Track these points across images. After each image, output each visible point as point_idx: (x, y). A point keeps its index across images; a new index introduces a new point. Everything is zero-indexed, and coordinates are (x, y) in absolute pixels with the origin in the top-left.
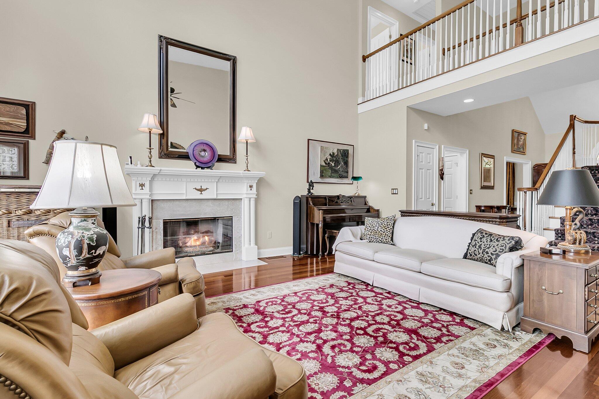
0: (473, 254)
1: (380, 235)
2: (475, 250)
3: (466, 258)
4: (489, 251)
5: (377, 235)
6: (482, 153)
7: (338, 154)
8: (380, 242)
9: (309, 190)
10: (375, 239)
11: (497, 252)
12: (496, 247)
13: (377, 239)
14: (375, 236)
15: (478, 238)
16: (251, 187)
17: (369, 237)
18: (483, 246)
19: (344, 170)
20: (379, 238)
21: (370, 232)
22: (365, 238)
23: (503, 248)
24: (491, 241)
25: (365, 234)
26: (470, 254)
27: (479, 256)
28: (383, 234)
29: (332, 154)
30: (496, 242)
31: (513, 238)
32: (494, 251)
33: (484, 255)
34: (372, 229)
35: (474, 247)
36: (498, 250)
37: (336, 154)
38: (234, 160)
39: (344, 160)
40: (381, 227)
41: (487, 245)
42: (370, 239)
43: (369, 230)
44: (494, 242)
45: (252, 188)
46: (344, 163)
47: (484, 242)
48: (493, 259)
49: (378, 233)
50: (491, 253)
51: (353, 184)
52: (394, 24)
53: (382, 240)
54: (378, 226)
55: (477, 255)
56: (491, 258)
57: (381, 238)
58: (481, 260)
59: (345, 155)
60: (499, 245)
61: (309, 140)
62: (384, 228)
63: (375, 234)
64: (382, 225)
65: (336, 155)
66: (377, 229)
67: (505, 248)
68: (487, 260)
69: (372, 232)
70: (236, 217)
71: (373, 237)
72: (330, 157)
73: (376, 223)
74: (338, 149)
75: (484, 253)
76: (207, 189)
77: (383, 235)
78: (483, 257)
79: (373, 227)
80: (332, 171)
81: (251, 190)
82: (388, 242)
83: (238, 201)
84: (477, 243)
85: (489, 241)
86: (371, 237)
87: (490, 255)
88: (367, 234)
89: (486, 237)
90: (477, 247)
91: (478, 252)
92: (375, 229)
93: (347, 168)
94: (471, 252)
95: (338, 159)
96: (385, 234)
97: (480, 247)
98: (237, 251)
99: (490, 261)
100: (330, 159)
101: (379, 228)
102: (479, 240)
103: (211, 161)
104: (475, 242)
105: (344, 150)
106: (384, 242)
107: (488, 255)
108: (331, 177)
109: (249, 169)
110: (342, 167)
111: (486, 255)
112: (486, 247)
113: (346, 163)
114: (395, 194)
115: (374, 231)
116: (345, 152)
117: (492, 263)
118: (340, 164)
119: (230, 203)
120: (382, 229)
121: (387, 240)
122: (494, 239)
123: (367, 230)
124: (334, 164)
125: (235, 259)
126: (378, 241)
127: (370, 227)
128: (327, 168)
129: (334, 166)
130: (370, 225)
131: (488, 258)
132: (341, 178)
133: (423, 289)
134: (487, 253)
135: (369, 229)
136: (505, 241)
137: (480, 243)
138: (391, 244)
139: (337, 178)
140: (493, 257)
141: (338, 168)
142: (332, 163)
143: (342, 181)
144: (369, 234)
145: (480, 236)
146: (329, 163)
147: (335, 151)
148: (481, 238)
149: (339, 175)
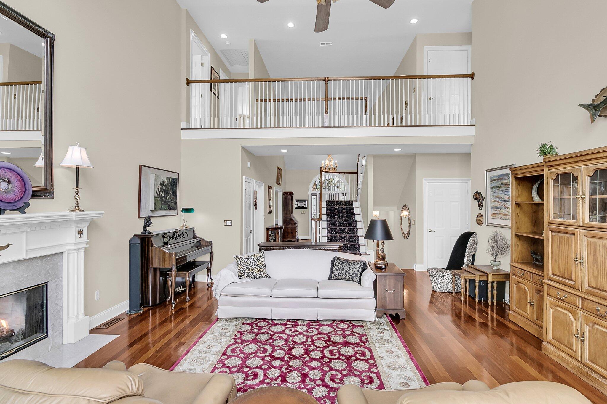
0: (338, 275)
1: (258, 271)
2: (340, 273)
3: (331, 279)
4: (350, 272)
5: (255, 271)
6: (268, 186)
7: (167, 183)
8: (258, 277)
9: (145, 228)
10: (254, 275)
11: (356, 272)
12: (355, 269)
13: (255, 275)
14: (254, 273)
15: (339, 264)
16: (80, 232)
17: (247, 275)
18: (345, 269)
19: (172, 201)
20: (257, 274)
21: (248, 270)
22: (243, 276)
23: (359, 269)
24: (350, 265)
25: (243, 272)
26: (335, 276)
27: (343, 276)
28: (260, 269)
29: (162, 183)
30: (353, 265)
31: (362, 262)
32: (354, 272)
33: (347, 275)
34: (249, 266)
35: (338, 270)
36: (356, 271)
37: (165, 183)
38: (51, 195)
39: (173, 189)
40: (257, 264)
41: (348, 268)
42: (248, 277)
43: (246, 268)
44: (352, 266)
45: (81, 235)
46: (173, 194)
47: (345, 267)
48: (354, 277)
49: (256, 269)
50: (352, 273)
51: (177, 215)
52: (207, 55)
53: (260, 275)
54: (254, 263)
55: (341, 276)
56: (353, 276)
57: (259, 274)
58: (345, 279)
59: (174, 184)
60: (356, 268)
61: (141, 166)
62: (260, 264)
63: (253, 271)
64: (257, 262)
65: (166, 185)
66: (254, 266)
67: (360, 269)
68: (349, 278)
69: (250, 269)
70: (54, 281)
71: (251, 274)
72: (160, 186)
73: (251, 261)
74: (167, 177)
75: (347, 274)
76: (9, 245)
77: (261, 271)
78: (346, 277)
79: (250, 265)
80: (162, 202)
81: (80, 237)
82: (265, 276)
83: (56, 257)
84: (340, 268)
85: (348, 265)
86: (249, 274)
87: (352, 275)
88: (244, 272)
89: (345, 263)
90: (341, 270)
91: (342, 273)
92: (253, 266)
93: (175, 198)
94: (336, 274)
95: (167, 189)
96: (262, 269)
97: (343, 270)
98: (55, 332)
99: (351, 278)
100: (161, 188)
101: (256, 265)
102: (341, 265)
103: (21, 198)
104: (338, 267)
105: (173, 179)
106: (262, 277)
107: (350, 275)
108: (161, 210)
109: (81, 208)
110: (171, 197)
111: (348, 275)
112: (347, 269)
113: (175, 193)
114: (229, 225)
115: (252, 268)
116: (174, 180)
117: (353, 280)
118: (169, 194)
119: (44, 261)
120: (259, 265)
121: (265, 275)
122: (351, 264)
123: (244, 269)
124: (164, 194)
125: (52, 347)
126: (257, 277)
127: (247, 265)
128: (159, 199)
129: (164, 196)
130: (246, 263)
131: (350, 277)
132: (169, 209)
133: (320, 310)
134: (349, 273)
135: (246, 266)
136: (359, 264)
137: (342, 267)
138: (268, 278)
139: (166, 210)
140: (354, 276)
141: (167, 198)
142: (162, 193)
143: (169, 213)
144: (248, 271)
145: (341, 263)
146: (160, 193)
147: (165, 180)
148: (341, 264)
149: (169, 206)
